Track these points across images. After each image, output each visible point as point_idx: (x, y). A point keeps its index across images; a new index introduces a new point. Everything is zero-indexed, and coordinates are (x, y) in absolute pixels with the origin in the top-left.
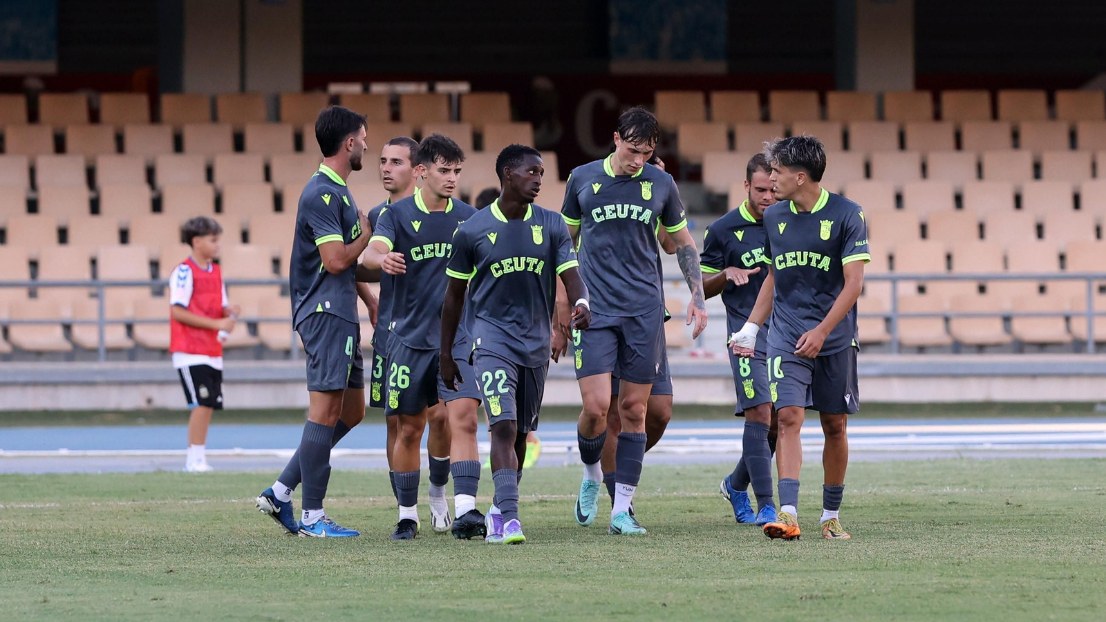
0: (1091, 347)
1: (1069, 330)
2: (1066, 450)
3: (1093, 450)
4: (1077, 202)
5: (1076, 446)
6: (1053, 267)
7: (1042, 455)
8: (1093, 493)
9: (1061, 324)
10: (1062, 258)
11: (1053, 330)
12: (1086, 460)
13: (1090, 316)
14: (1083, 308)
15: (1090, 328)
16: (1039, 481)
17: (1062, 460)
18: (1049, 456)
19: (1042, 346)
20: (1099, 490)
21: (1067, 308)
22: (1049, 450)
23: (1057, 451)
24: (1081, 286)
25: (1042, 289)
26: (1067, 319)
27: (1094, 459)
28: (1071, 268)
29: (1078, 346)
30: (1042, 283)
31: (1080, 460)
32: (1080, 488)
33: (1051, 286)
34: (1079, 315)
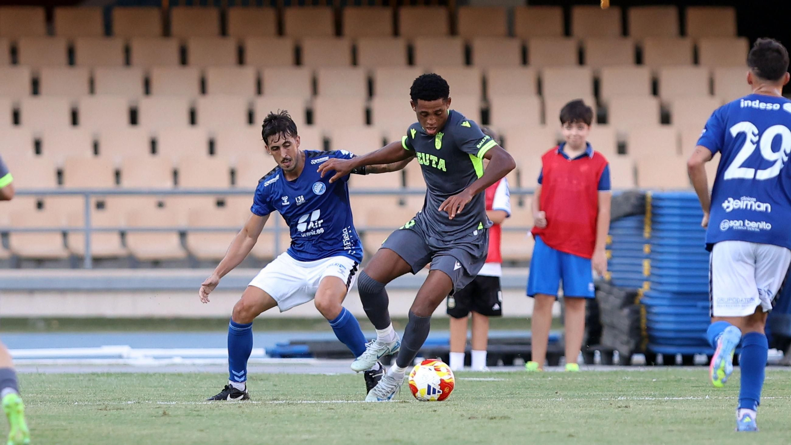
0: (88, 262)
1: (66, 245)
2: (63, 365)
3: (91, 365)
4: (75, 118)
5: (75, 361)
6: (51, 183)
7: (41, 370)
8: (93, 407)
9: (58, 239)
10: (60, 174)
11: (51, 246)
12: (85, 375)
13: (88, 231)
14: (80, 224)
15: (87, 244)
16: (39, 396)
17: (61, 375)
18: (49, 371)
19: (40, 262)
20: (100, 405)
21: (64, 223)
22: (46, 365)
23: (55, 366)
24: (78, 203)
25: (40, 205)
26: (65, 234)
27: (93, 374)
28: (70, 183)
29: (75, 261)
30: (40, 198)
31: (79, 375)
32: (81, 403)
33: (49, 202)
34: (76, 230)
